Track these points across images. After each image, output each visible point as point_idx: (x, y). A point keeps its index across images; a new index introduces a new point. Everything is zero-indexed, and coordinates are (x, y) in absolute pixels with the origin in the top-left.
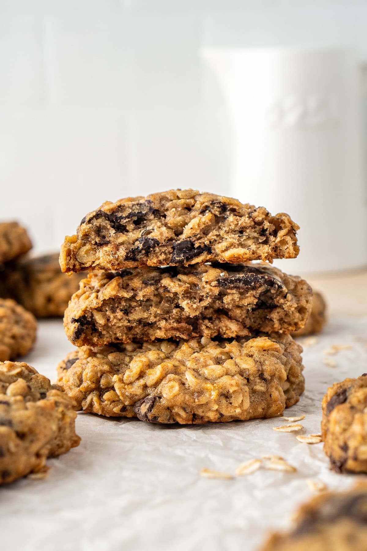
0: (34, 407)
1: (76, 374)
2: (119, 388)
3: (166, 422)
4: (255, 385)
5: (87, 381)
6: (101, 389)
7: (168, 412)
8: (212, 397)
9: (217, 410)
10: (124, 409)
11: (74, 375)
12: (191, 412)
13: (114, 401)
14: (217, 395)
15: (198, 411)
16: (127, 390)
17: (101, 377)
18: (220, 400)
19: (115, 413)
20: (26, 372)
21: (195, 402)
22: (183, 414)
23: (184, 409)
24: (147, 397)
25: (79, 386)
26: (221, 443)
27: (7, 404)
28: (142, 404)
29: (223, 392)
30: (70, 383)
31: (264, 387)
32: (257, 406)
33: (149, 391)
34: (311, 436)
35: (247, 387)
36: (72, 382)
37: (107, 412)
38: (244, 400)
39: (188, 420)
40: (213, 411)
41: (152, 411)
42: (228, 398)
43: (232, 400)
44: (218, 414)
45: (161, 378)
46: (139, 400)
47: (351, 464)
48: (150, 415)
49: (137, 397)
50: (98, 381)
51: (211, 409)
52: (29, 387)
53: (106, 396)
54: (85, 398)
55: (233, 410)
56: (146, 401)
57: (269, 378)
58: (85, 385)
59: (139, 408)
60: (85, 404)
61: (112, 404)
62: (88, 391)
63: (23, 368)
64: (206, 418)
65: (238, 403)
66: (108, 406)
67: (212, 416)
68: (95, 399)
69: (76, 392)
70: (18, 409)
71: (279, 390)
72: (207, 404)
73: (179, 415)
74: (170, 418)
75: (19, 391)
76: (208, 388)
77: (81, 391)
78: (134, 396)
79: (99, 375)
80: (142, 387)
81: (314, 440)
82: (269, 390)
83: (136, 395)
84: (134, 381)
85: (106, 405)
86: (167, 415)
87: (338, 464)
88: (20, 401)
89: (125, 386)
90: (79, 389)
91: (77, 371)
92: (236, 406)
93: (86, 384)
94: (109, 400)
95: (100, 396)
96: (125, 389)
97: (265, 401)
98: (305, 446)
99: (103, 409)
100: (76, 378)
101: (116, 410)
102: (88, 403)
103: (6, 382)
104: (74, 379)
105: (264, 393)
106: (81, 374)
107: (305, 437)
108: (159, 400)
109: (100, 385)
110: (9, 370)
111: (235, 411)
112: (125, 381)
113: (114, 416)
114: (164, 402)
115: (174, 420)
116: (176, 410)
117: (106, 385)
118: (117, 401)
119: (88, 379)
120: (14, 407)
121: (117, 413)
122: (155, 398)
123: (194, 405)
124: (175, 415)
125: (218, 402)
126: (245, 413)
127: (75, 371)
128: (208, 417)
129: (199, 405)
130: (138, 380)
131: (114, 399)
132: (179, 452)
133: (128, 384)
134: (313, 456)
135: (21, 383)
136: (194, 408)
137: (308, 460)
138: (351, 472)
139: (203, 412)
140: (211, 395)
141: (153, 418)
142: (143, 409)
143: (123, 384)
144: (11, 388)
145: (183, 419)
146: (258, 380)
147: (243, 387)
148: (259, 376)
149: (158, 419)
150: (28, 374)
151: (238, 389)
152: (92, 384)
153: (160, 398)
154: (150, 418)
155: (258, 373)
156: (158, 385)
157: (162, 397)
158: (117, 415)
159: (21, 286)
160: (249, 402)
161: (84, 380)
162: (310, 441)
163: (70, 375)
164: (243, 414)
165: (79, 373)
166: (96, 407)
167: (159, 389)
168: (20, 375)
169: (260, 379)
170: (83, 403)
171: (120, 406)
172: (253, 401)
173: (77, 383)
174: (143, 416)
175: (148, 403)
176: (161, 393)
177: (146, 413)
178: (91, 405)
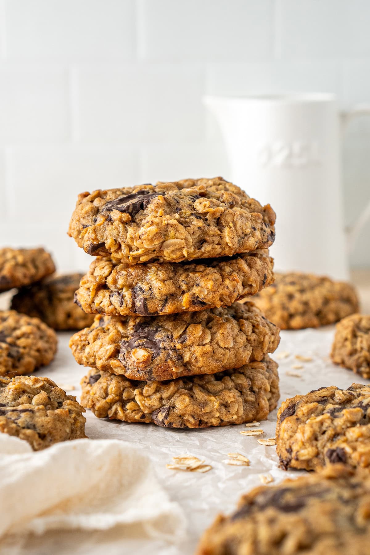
0: (53, 414)
1: (103, 388)
2: (139, 400)
3: (179, 427)
4: (247, 396)
5: (112, 394)
6: (124, 400)
7: (180, 419)
8: (215, 407)
9: (218, 417)
10: (143, 416)
11: (100, 389)
12: (198, 419)
13: (134, 410)
14: (219, 405)
15: (203, 418)
16: (147, 401)
17: (123, 391)
18: (221, 409)
19: (136, 420)
20: (47, 386)
21: (201, 411)
22: (192, 420)
23: (193, 417)
24: (163, 407)
25: (105, 398)
26: (198, 444)
27: (32, 411)
28: (159, 412)
29: (223, 403)
30: (97, 396)
31: (254, 397)
32: (248, 412)
33: (164, 402)
34: (270, 439)
35: (241, 399)
36: (99, 394)
37: (129, 419)
38: (239, 409)
39: (196, 425)
40: (215, 418)
41: (168, 418)
42: (227, 407)
43: (230, 409)
44: (219, 420)
45: (174, 392)
46: (156, 409)
47: (294, 463)
48: (166, 422)
49: (154, 408)
50: (121, 394)
51: (214, 416)
52: (49, 398)
53: (129, 406)
54: (110, 408)
55: (231, 417)
56: (162, 410)
57: (257, 390)
58: (110, 397)
59: (156, 415)
60: (111, 413)
61: (133, 412)
62: (113, 402)
63: (45, 382)
64: (210, 423)
65: (235, 411)
66: (130, 414)
67: (215, 421)
68: (119, 409)
69: (103, 403)
70: (41, 416)
71: (264, 399)
72: (211, 412)
73: (188, 421)
74: (182, 424)
75: (41, 401)
76: (212, 400)
77: (107, 402)
78: (152, 406)
79: (122, 389)
80: (158, 399)
81: (270, 443)
82: (258, 400)
83: (154, 406)
84: (152, 395)
85: (129, 413)
86: (179, 421)
87: (285, 463)
88: (42, 409)
89: (144, 398)
90: (106, 401)
91: (103, 386)
92: (233, 414)
93: (112, 396)
94: (131, 409)
95: (123, 406)
96: (145, 401)
97: (254, 409)
98: (263, 447)
99: (126, 416)
100: (102, 391)
101: (137, 417)
102: (114, 412)
103: (31, 394)
104: (100, 393)
105: (253, 403)
106: (107, 388)
107: (264, 441)
108: (173, 410)
109: (122, 397)
110: (34, 384)
111: (233, 417)
112: (144, 395)
113: (135, 421)
114: (177, 411)
115: (185, 425)
116: (186, 417)
117: (127, 397)
118: (137, 410)
119: (113, 393)
120: (37, 414)
121: (137, 420)
122: (169, 408)
123: (200, 413)
124: (185, 421)
125: (219, 411)
126: (240, 419)
127: (101, 386)
128: (211, 422)
129: (204, 413)
130: (155, 394)
131: (135, 409)
132: (164, 450)
133: (147, 397)
134: (268, 456)
135: (43, 394)
136: (201, 416)
137: (263, 459)
138: (295, 469)
139: (207, 419)
140: (214, 405)
141: (169, 423)
142: (161, 417)
143: (143, 397)
144: (36, 399)
145: (192, 424)
146: (249, 393)
147: (238, 398)
148: (250, 389)
149: (172, 425)
150: (49, 387)
151: (235, 400)
152: (116, 396)
153: (173, 408)
154: (166, 424)
155: (249, 387)
156: (172, 398)
157: (175, 407)
158: (137, 421)
159: (46, 302)
160: (243, 410)
161: (109, 394)
162: (268, 443)
163: (97, 389)
164: (238, 419)
165: (105, 388)
166: (121, 414)
167: (173, 401)
168: (43, 388)
169: (250, 392)
170: (109, 412)
171: (140, 414)
172: (246, 409)
173: (103, 396)
174: (161, 422)
175: (164, 412)
176: (174, 404)
177: (163, 420)
178: (116, 413)
